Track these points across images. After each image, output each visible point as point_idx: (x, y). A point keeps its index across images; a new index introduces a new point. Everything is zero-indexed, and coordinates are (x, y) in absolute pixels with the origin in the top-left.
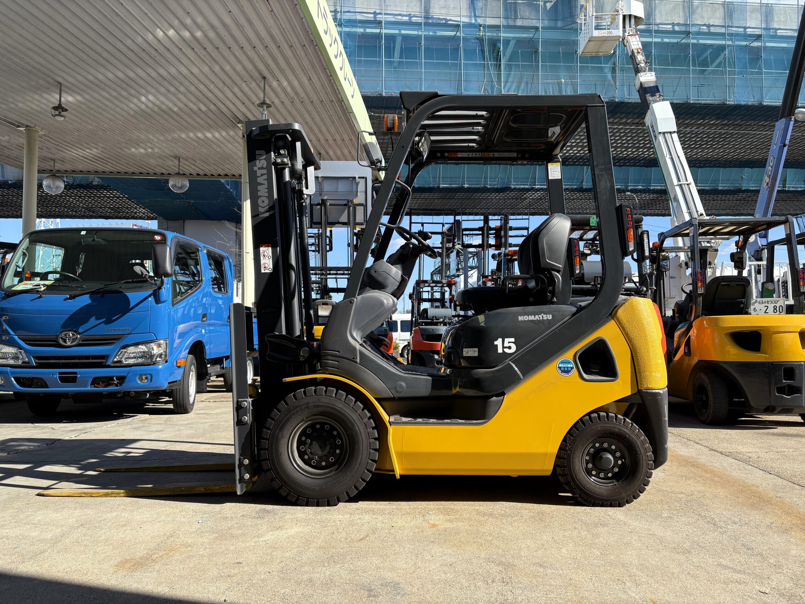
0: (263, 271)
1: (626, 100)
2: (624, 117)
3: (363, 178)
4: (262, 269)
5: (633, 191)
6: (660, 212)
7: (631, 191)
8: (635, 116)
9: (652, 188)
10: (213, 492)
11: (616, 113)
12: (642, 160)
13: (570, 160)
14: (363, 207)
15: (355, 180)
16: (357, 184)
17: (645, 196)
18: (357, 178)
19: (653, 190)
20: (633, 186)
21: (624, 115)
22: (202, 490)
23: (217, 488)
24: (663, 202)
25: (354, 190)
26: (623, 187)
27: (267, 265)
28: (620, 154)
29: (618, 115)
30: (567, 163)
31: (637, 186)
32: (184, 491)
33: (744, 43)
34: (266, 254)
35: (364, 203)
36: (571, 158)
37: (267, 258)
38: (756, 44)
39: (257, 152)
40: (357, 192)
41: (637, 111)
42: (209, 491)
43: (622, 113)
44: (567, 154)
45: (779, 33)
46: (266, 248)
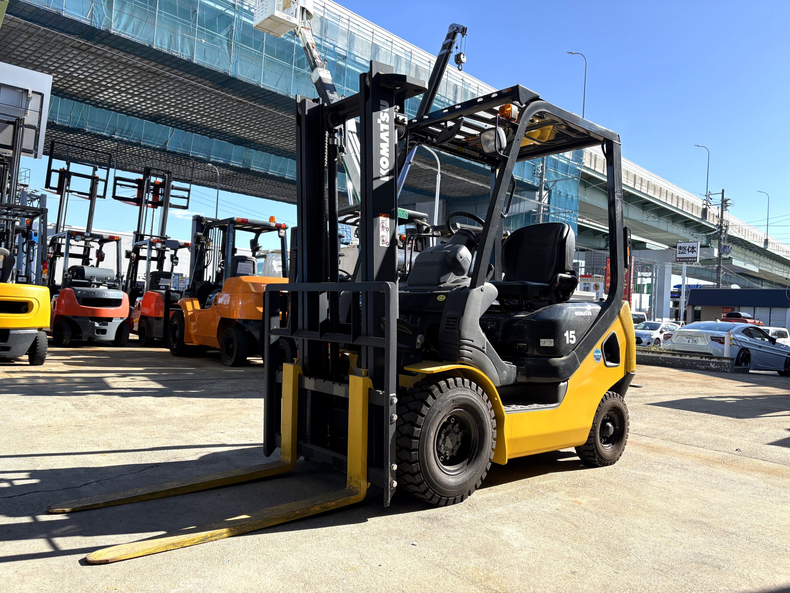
0: (381, 245)
1: (238, 78)
2: (231, 92)
3: (40, 94)
4: (381, 242)
5: (215, 164)
6: (230, 187)
7: (212, 163)
8: (240, 95)
9: (231, 164)
10: (329, 509)
11: (225, 87)
12: (232, 136)
13: (163, 119)
14: (34, 131)
15: (28, 94)
16: (28, 100)
17: (223, 171)
18: (30, 92)
19: (232, 166)
20: (214, 158)
21: (231, 90)
22: (317, 509)
23: (333, 504)
24: (237, 179)
25: (24, 106)
26: (205, 157)
27: (384, 238)
28: (214, 126)
29: (226, 89)
30: (159, 121)
31: (218, 159)
32: (299, 515)
33: (333, 59)
34: (384, 225)
35: (36, 124)
36: (164, 117)
37: (385, 230)
38: (340, 63)
39: (382, 102)
40: (27, 109)
41: (244, 90)
42: (325, 510)
43: (231, 88)
44: (162, 112)
45: (357, 59)
46: (384, 219)
